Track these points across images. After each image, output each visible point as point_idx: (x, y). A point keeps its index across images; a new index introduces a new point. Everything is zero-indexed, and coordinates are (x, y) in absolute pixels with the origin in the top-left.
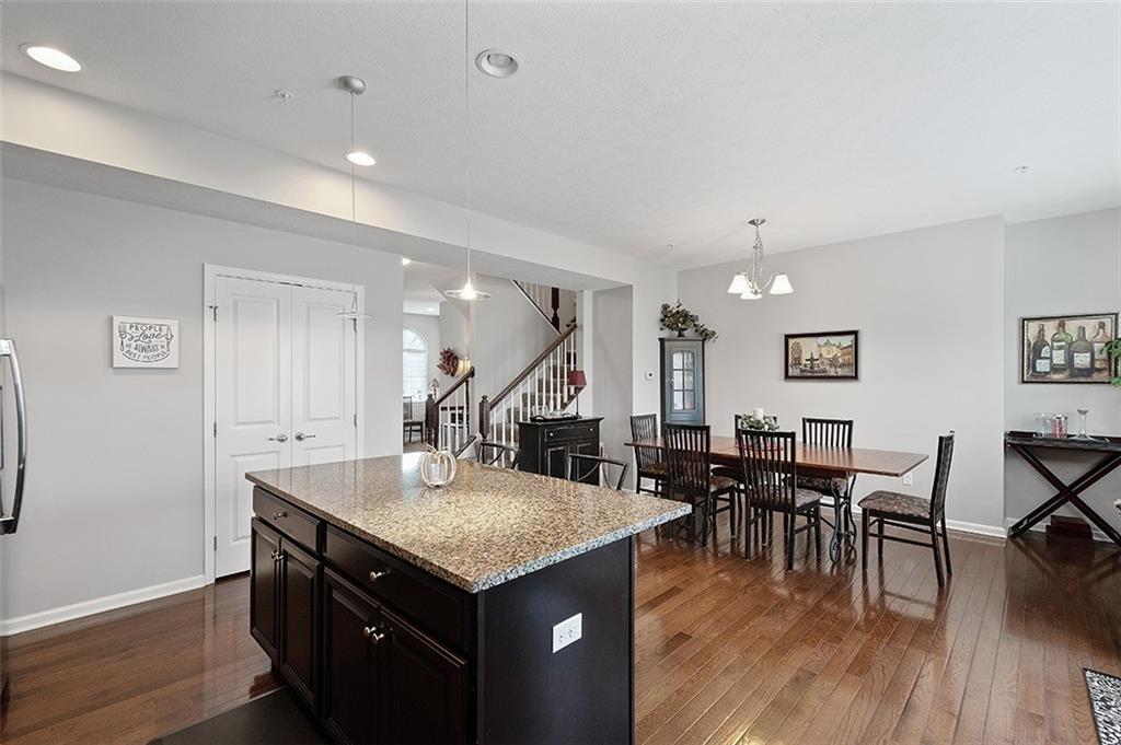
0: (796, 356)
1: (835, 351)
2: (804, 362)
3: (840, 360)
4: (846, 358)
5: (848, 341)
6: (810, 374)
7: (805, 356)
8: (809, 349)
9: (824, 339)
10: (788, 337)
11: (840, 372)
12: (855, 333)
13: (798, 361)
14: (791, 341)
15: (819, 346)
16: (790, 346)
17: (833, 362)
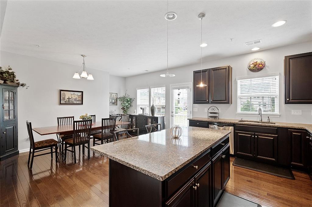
0: (63, 97)
1: (76, 97)
2: (66, 99)
3: (78, 99)
4: (79, 99)
5: (80, 94)
6: (68, 103)
7: (67, 97)
8: (68, 95)
9: (73, 93)
10: (61, 90)
11: (77, 102)
12: (82, 92)
13: (64, 98)
14: (62, 92)
15: (71, 95)
16: (61, 94)
17: (75, 100)
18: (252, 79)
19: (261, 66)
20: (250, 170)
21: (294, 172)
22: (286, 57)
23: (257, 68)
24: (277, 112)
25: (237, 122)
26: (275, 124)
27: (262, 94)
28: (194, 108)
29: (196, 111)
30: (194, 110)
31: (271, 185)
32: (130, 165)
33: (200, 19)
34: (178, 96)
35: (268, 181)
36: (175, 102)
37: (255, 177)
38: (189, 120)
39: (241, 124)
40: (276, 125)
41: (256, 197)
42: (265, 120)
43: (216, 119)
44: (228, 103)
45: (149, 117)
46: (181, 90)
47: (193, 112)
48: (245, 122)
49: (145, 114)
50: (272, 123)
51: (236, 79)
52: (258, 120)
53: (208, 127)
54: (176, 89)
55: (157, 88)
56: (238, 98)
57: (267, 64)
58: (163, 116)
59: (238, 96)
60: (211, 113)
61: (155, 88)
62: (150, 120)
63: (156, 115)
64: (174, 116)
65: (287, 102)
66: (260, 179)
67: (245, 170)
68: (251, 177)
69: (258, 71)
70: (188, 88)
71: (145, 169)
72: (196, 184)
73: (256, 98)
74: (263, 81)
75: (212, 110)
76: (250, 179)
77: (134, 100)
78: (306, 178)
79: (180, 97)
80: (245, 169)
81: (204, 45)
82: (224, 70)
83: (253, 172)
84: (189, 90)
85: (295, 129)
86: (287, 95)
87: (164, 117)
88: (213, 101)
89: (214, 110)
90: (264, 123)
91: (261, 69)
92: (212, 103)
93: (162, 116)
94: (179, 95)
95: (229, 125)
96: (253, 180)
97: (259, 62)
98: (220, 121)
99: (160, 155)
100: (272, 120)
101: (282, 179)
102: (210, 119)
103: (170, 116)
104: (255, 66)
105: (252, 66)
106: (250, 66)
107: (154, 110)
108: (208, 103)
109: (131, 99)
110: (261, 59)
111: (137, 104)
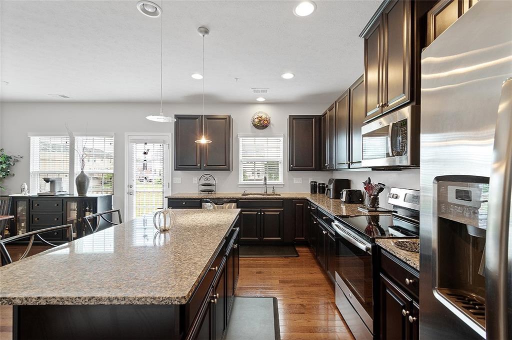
18: (256, 138)
19: (266, 122)
20: (259, 259)
21: (297, 249)
22: (290, 116)
23: (262, 125)
24: (281, 180)
25: (240, 196)
26: (279, 195)
27: (254, 158)
28: (174, 178)
29: (179, 182)
30: (174, 181)
31: (281, 270)
32: (100, 299)
33: (201, 35)
34: (143, 155)
35: (276, 266)
36: (137, 166)
37: (264, 266)
38: (167, 199)
39: (245, 199)
40: (282, 196)
41: (270, 289)
42: (270, 191)
43: (211, 194)
44: (228, 169)
45: (73, 199)
46: (149, 146)
47: (173, 186)
48: (249, 196)
49: (57, 194)
50: (277, 195)
51: (237, 137)
52: (263, 192)
53: (200, 207)
54: (138, 142)
55: (92, 138)
56: (240, 162)
57: (272, 121)
58: (109, 194)
59: (240, 160)
60: (204, 185)
61: (88, 138)
62: (74, 206)
63: (89, 194)
64: (135, 193)
65: (291, 170)
66: (269, 266)
67: (252, 260)
68: (260, 267)
69: (263, 129)
70: (164, 142)
71: (144, 295)
72: (215, 296)
73: (249, 163)
74: (268, 141)
75: (206, 180)
76: (259, 269)
77: (18, 161)
78: (307, 252)
79: (148, 157)
80: (252, 258)
81: (197, 76)
82: (224, 121)
83: (261, 260)
84: (166, 146)
85: (298, 199)
86: (291, 162)
87: (111, 196)
88: (208, 166)
89: (209, 180)
90: (269, 195)
91: (267, 126)
92: (205, 170)
93: (105, 194)
94: (145, 153)
95: (231, 200)
96: (262, 270)
97: (264, 117)
98: (217, 196)
99: (156, 265)
100: (277, 191)
101: (289, 260)
102: (202, 195)
103: (126, 194)
104: (260, 121)
105: (256, 120)
106: (254, 121)
107: (84, 183)
108: (200, 169)
109: (10, 158)
110: (266, 114)
111: (31, 171)
